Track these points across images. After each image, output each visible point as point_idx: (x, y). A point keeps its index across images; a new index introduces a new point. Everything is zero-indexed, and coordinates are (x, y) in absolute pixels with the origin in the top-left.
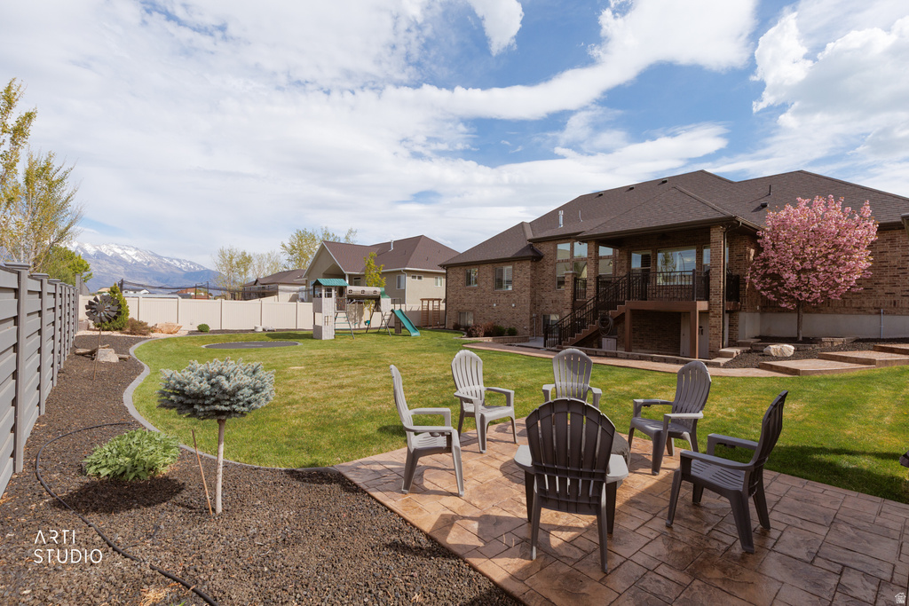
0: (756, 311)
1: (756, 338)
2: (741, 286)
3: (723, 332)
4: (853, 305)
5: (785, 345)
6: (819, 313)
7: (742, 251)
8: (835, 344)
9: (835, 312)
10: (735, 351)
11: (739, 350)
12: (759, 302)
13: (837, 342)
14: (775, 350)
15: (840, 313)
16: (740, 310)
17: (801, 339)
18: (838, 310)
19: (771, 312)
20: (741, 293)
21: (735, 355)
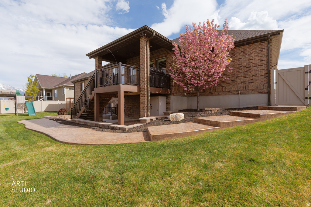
0: (184, 96)
4: (227, 90)
5: (179, 114)
6: (212, 95)
8: (213, 112)
9: (219, 95)
13: (215, 110)
14: (172, 116)
15: (221, 95)
16: (170, 94)
17: (199, 110)
18: (220, 93)
21: (148, 121)
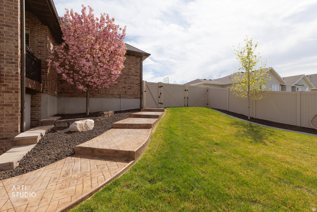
0: (55, 95)
1: (55, 116)
2: (43, 70)
3: (22, 112)
4: (110, 93)
5: (88, 120)
7: (43, 39)
8: (109, 115)
10: (38, 133)
11: (43, 132)
12: (57, 89)
13: (110, 113)
14: (81, 125)
15: (104, 97)
16: (42, 92)
19: (65, 96)
20: (43, 76)
21: (39, 138)
